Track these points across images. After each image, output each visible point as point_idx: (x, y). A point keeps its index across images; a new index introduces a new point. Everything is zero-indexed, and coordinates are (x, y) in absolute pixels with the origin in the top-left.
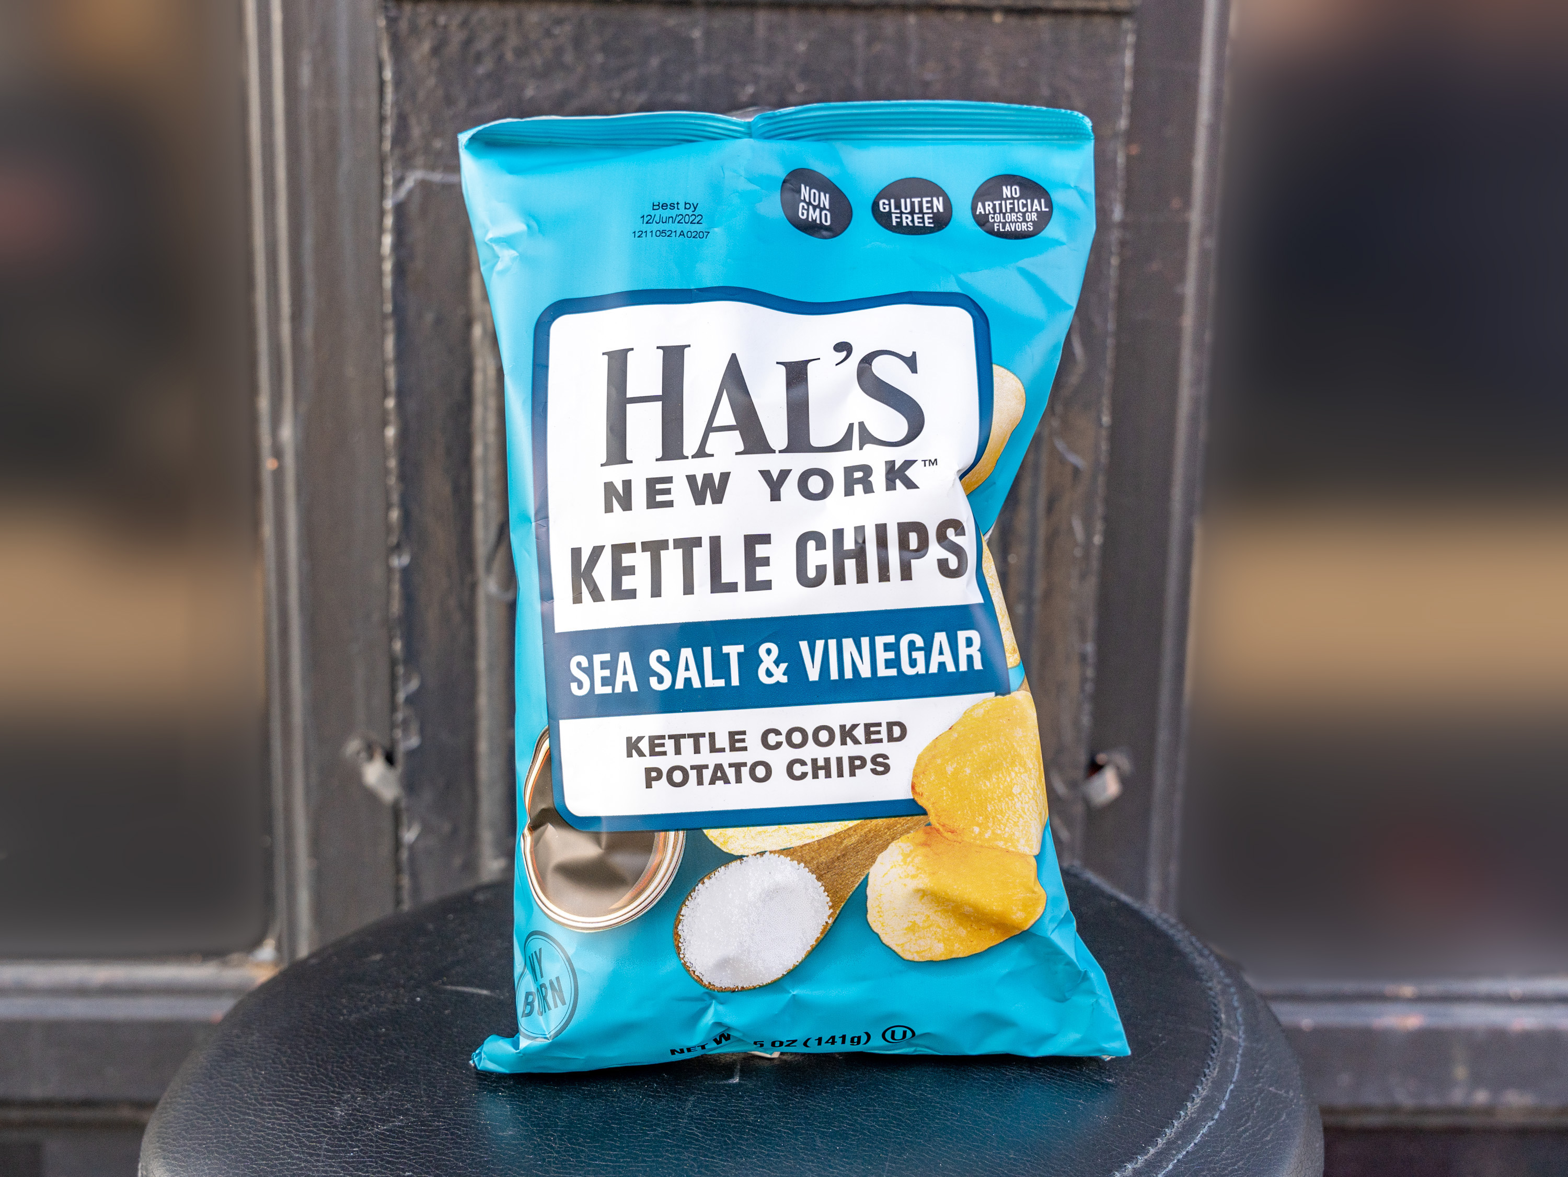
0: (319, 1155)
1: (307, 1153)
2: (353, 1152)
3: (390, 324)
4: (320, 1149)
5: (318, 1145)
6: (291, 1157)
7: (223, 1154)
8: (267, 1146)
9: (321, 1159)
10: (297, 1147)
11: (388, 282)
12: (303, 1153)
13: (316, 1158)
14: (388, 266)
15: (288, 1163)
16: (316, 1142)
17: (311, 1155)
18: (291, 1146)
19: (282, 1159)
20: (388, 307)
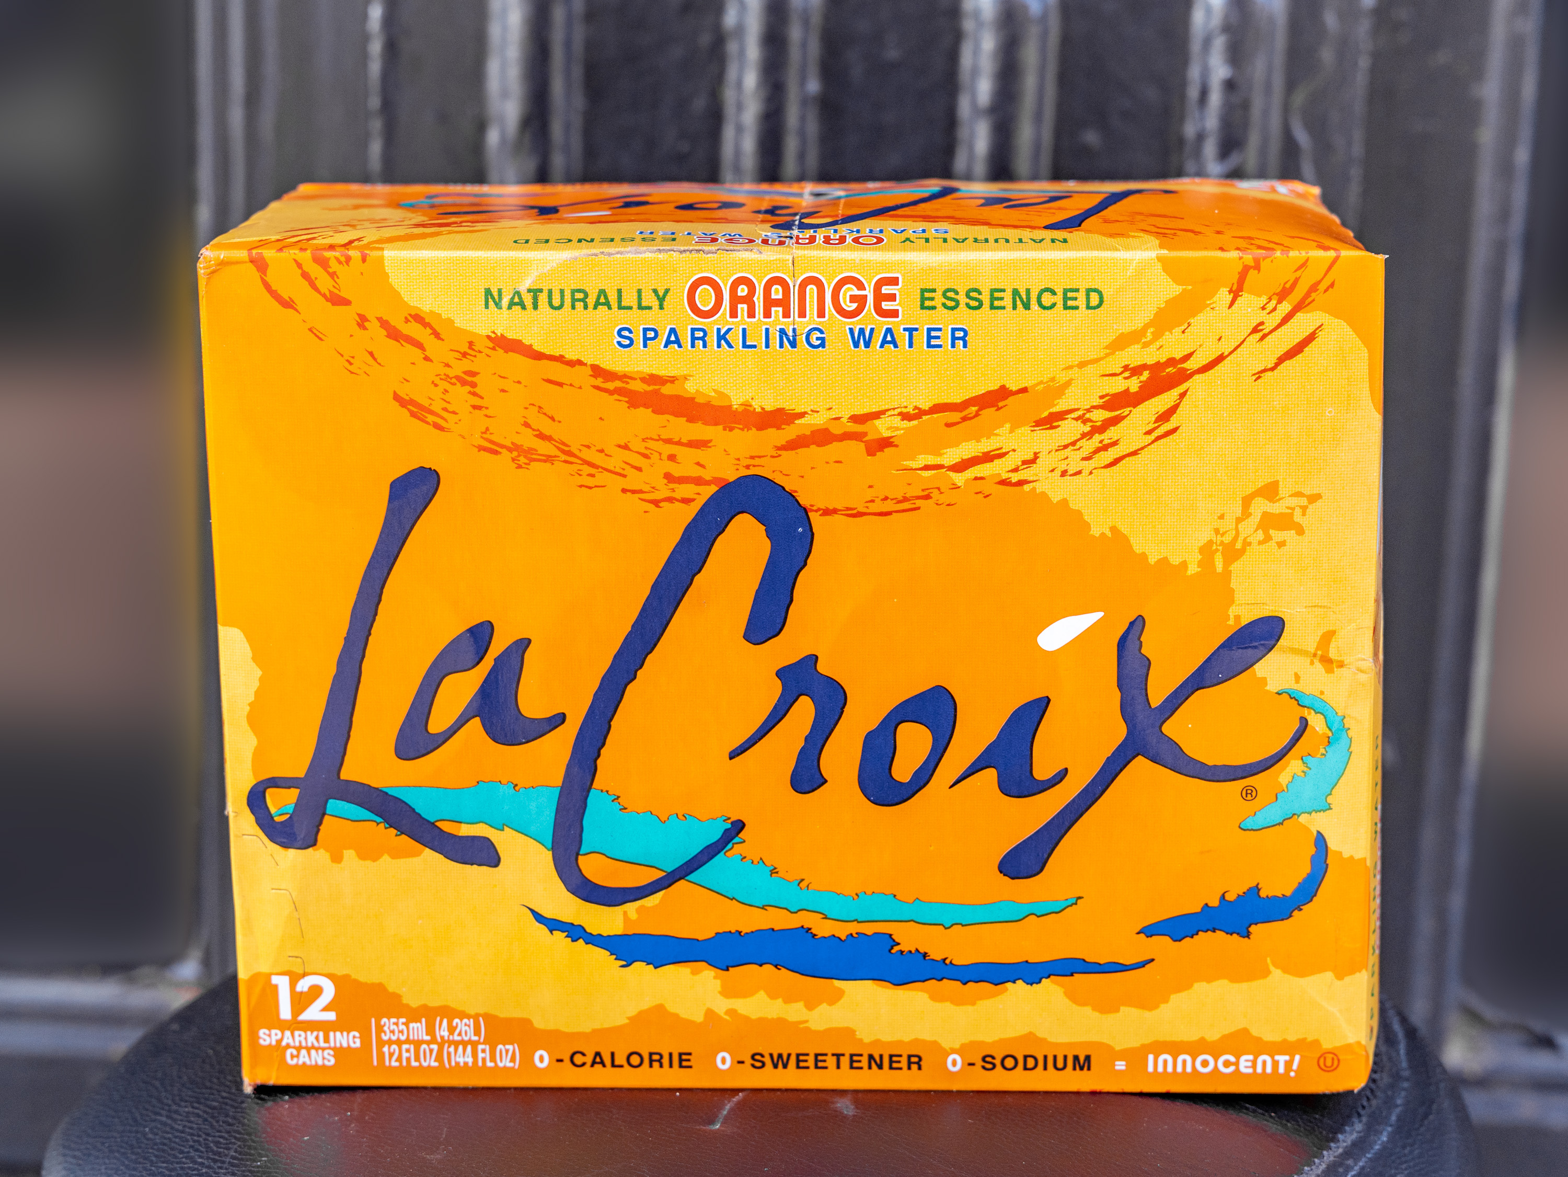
0: (223, 1162)
1: (212, 1159)
2: (260, 1161)
3: (376, 125)
4: (226, 1155)
5: (225, 1151)
6: (195, 1162)
7: (124, 1154)
8: (172, 1149)
9: (225, 1166)
10: (202, 1152)
11: (375, 67)
12: (208, 1158)
13: (220, 1165)
14: (376, 47)
15: (189, 1168)
16: (224, 1148)
17: (215, 1161)
18: (197, 1150)
19: (184, 1163)
20: (375, 102)
